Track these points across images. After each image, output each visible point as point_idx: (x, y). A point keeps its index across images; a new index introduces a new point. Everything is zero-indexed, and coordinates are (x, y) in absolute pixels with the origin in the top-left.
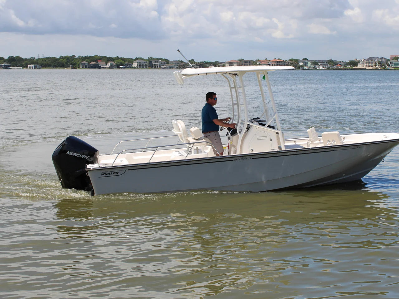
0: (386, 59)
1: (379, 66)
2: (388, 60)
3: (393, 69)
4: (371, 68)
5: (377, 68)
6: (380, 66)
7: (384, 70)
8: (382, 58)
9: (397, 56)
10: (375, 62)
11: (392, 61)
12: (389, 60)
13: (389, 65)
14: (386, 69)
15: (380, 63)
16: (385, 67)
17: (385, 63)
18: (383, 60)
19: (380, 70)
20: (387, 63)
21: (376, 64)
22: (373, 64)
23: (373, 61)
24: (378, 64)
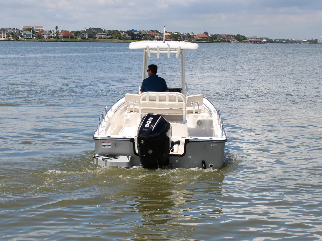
0: (18, 30)
1: (11, 37)
2: (20, 31)
3: (26, 40)
4: (3, 39)
5: (9, 39)
6: (13, 37)
7: (17, 41)
8: (14, 29)
9: (30, 28)
10: (7, 33)
11: (25, 32)
12: (22, 31)
13: (22, 36)
14: (18, 40)
15: (12, 34)
16: (18, 38)
17: (18, 34)
18: (16, 30)
19: (13, 41)
20: (19, 34)
21: (8, 35)
22: (5, 35)
23: (5, 32)
24: (10, 35)
